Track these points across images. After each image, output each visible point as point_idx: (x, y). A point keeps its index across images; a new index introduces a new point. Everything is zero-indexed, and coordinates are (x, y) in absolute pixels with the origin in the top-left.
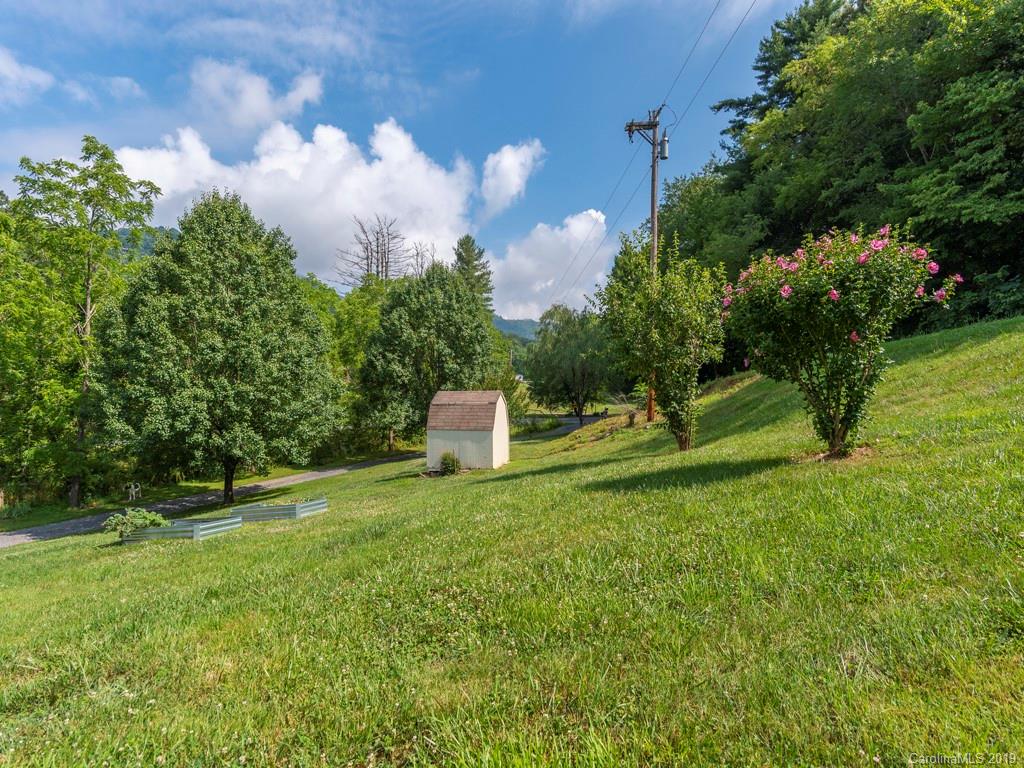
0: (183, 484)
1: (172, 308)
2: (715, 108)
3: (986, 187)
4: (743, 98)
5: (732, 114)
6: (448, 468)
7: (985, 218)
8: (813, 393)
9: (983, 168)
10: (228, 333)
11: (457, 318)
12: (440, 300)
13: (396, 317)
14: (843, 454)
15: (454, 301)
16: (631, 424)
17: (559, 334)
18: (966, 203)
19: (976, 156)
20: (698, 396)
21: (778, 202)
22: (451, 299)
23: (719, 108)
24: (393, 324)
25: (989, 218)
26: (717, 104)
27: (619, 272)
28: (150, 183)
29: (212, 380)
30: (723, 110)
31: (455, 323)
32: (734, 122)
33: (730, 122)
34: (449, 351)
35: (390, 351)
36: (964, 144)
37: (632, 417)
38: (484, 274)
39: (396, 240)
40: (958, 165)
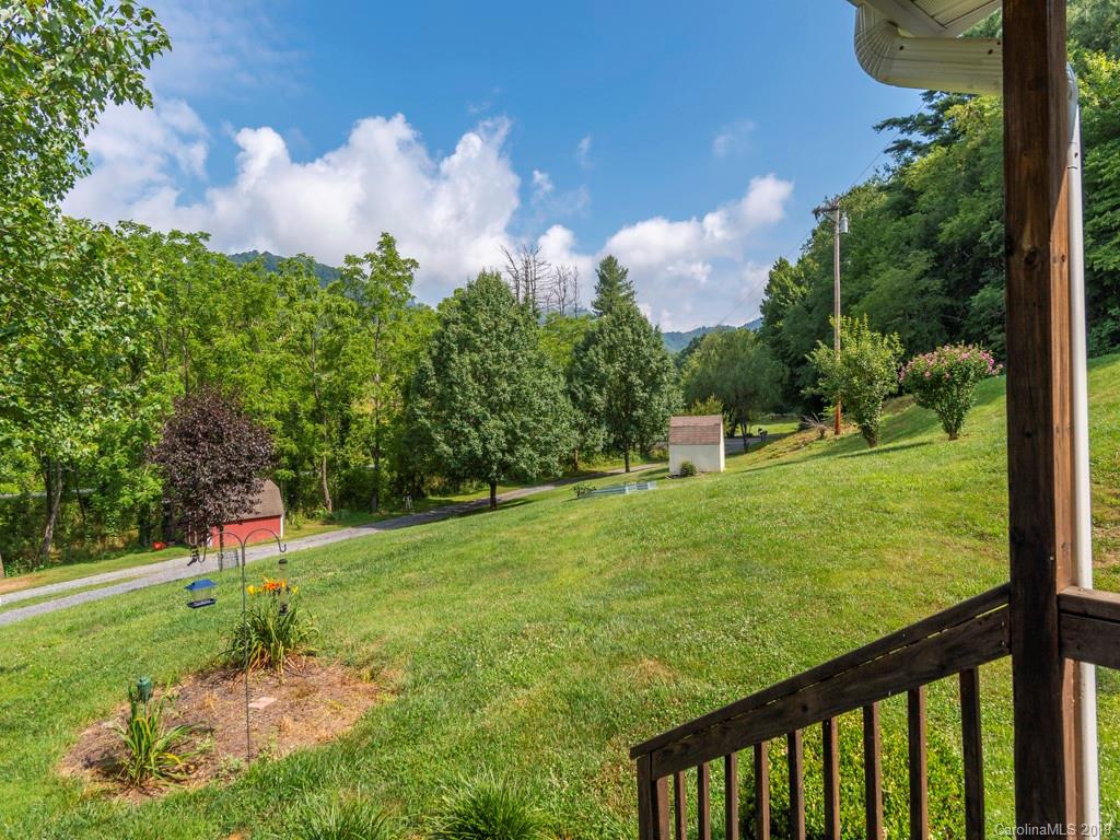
0: (430, 497)
1: (472, 363)
2: (878, 127)
3: (1113, 243)
4: (907, 116)
5: (895, 134)
6: (687, 472)
7: (1112, 267)
8: (942, 414)
9: (1113, 225)
10: (510, 379)
11: (646, 352)
12: (630, 337)
13: (593, 354)
14: (955, 438)
15: (642, 337)
16: (822, 437)
17: (722, 357)
18: (1097, 255)
19: (1109, 213)
20: (881, 415)
21: (942, 238)
22: (639, 336)
23: (882, 127)
24: (592, 361)
25: (1115, 268)
26: (879, 123)
27: (775, 289)
28: (413, 261)
29: (503, 414)
30: (886, 129)
31: (645, 357)
32: (899, 142)
33: (894, 142)
34: (640, 381)
35: (589, 384)
36: (1100, 201)
37: (823, 432)
38: (629, 295)
39: (542, 267)
40: (1094, 221)
